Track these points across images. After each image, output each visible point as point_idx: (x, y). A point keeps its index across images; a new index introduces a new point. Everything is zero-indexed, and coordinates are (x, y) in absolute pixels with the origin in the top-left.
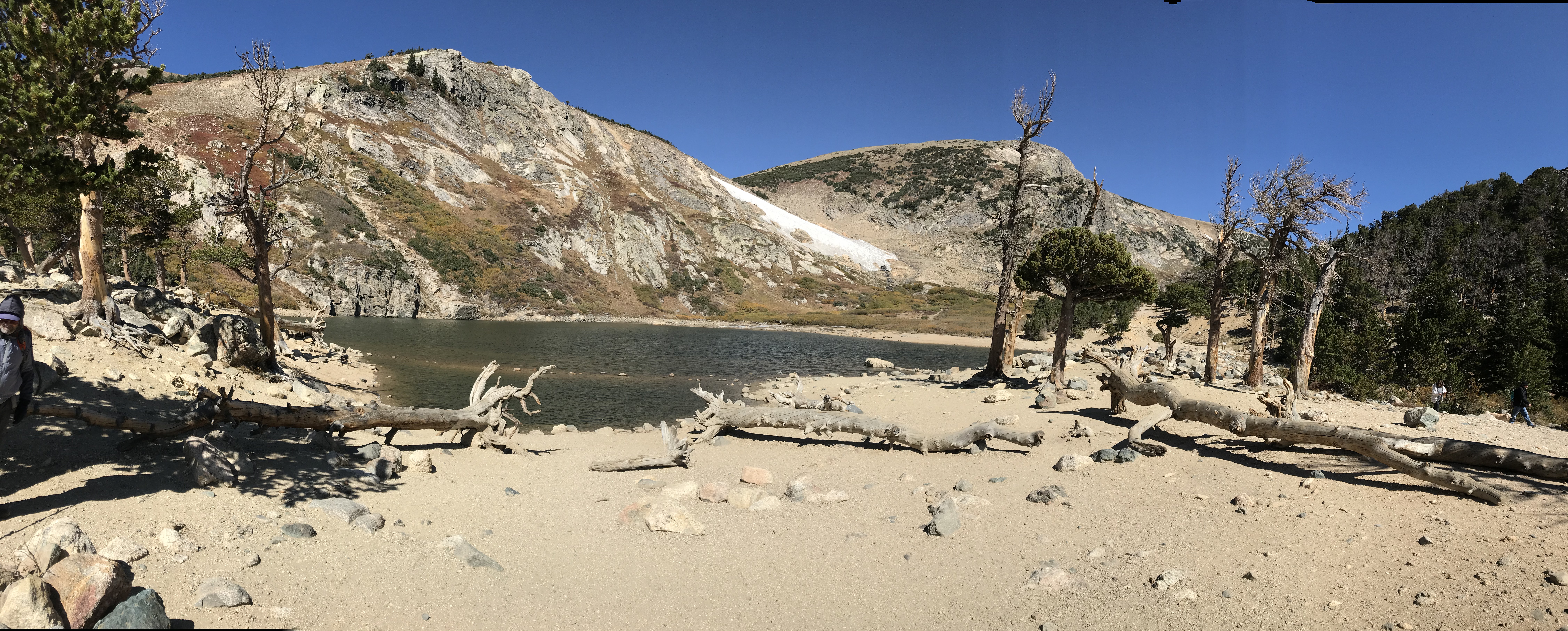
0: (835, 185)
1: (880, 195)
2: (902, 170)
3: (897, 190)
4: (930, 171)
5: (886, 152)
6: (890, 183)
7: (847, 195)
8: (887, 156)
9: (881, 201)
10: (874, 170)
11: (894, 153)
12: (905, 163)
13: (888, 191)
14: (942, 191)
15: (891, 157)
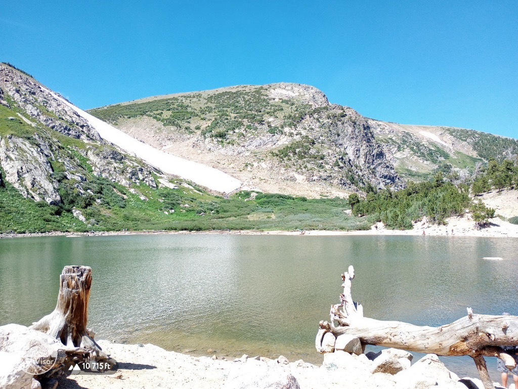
0: (162, 121)
1: (198, 128)
2: (210, 110)
3: (209, 123)
4: (229, 109)
5: (194, 97)
6: (204, 119)
7: (173, 128)
8: (194, 100)
9: (199, 132)
10: (189, 110)
11: (200, 97)
12: (209, 104)
13: (204, 125)
14: (241, 124)
15: (199, 100)
